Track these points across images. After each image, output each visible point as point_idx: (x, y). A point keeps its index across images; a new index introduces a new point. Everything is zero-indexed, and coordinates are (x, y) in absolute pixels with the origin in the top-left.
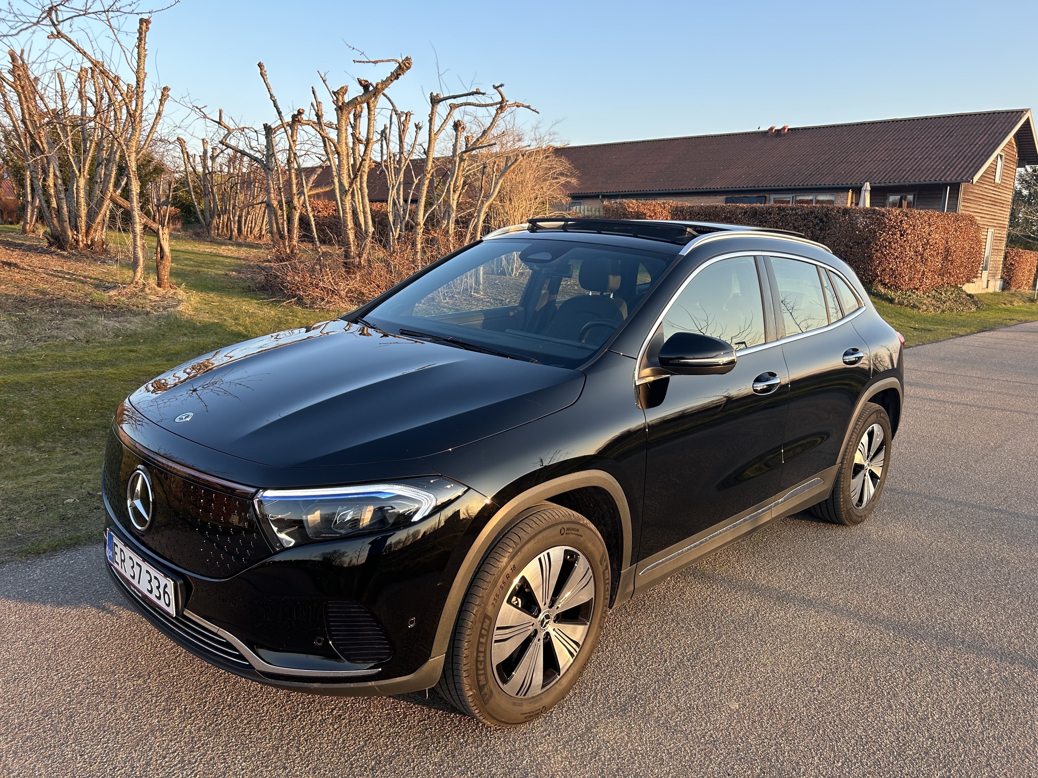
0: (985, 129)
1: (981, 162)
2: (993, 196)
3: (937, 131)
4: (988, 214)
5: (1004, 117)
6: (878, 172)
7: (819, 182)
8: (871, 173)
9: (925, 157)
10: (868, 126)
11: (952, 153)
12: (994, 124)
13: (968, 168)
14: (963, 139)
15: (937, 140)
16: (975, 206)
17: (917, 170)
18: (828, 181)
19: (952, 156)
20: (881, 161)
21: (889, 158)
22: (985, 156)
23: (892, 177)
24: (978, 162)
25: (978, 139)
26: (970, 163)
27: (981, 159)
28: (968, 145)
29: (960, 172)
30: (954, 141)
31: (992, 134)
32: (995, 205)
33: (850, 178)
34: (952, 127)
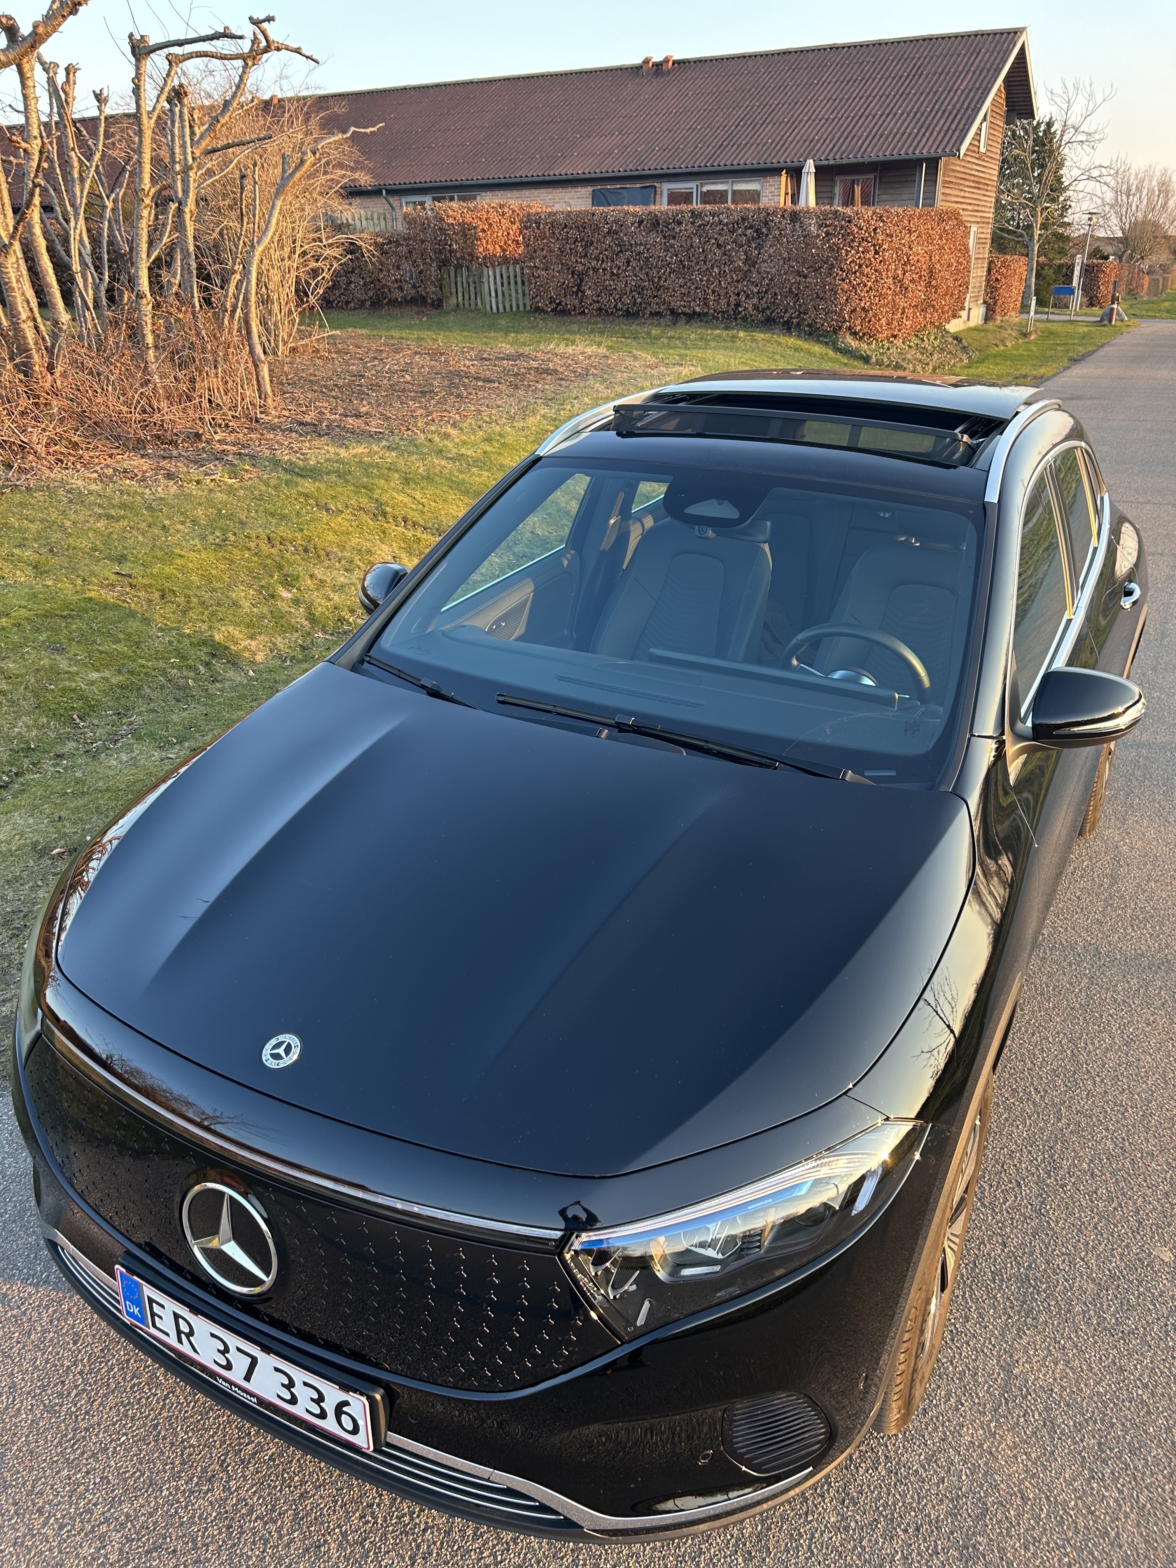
0: (967, 63)
1: (967, 121)
2: (976, 173)
3: (898, 67)
4: (970, 204)
5: (991, 43)
6: (822, 141)
7: (737, 160)
8: (811, 142)
9: (887, 112)
10: (796, 56)
11: (924, 105)
12: (978, 53)
13: (950, 132)
14: (937, 81)
15: (900, 83)
16: (956, 193)
17: (878, 136)
18: (748, 159)
19: (925, 110)
20: (823, 121)
21: (834, 114)
22: (973, 110)
23: (843, 149)
24: (964, 121)
25: (959, 81)
26: (952, 123)
27: (966, 117)
28: (946, 92)
29: (940, 138)
30: (924, 84)
31: (978, 72)
32: (979, 188)
33: (781, 152)
34: (919, 59)
